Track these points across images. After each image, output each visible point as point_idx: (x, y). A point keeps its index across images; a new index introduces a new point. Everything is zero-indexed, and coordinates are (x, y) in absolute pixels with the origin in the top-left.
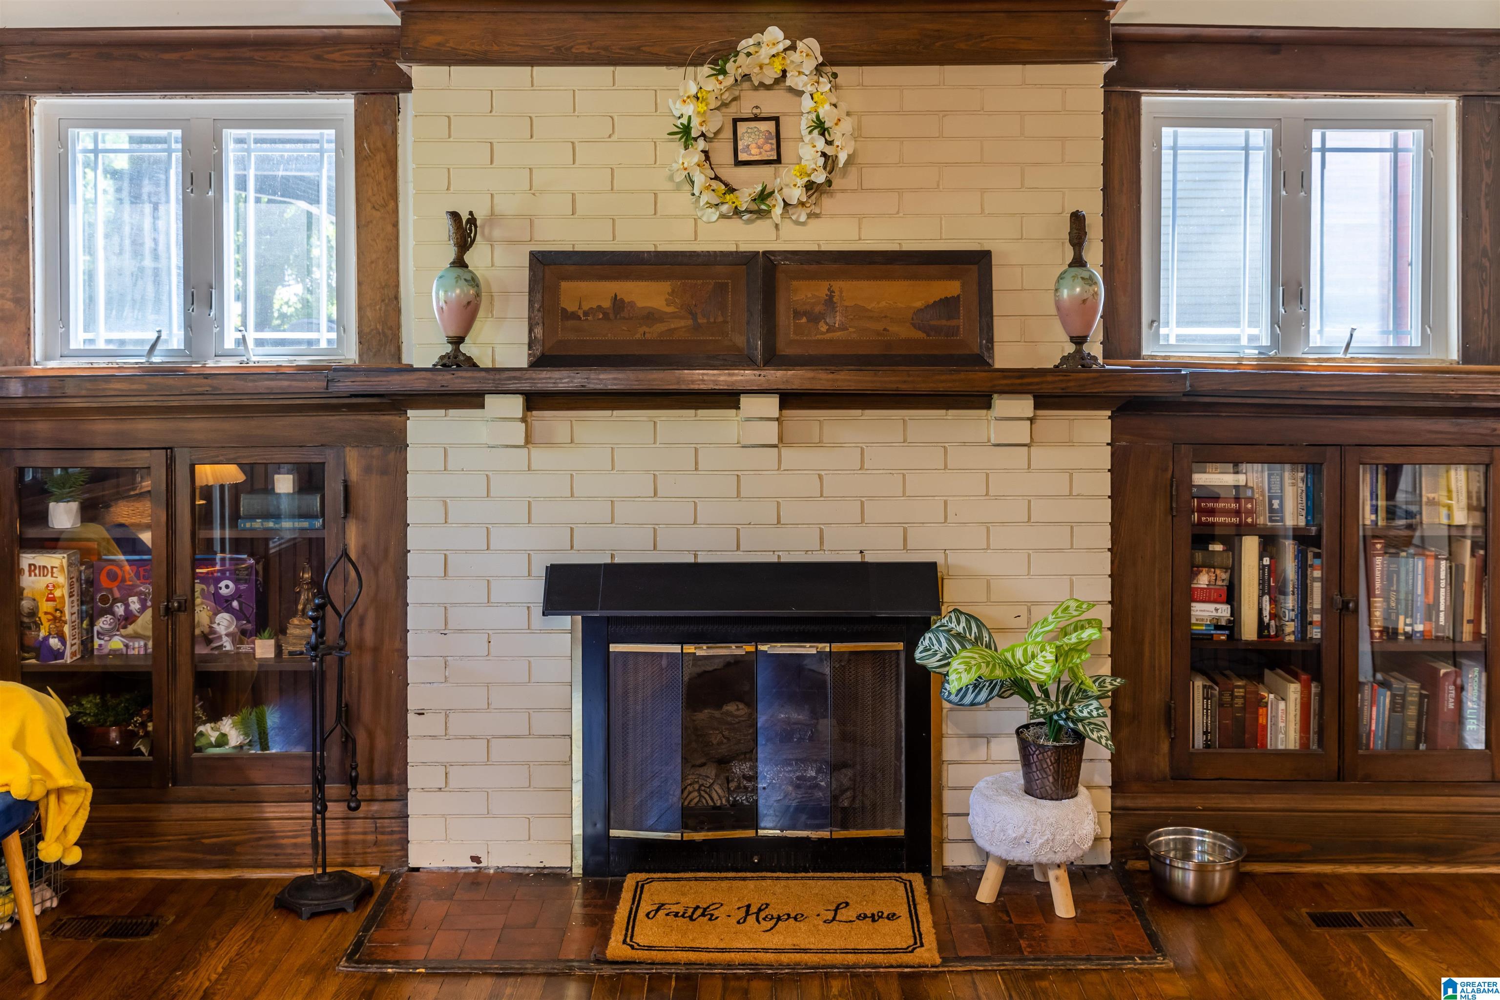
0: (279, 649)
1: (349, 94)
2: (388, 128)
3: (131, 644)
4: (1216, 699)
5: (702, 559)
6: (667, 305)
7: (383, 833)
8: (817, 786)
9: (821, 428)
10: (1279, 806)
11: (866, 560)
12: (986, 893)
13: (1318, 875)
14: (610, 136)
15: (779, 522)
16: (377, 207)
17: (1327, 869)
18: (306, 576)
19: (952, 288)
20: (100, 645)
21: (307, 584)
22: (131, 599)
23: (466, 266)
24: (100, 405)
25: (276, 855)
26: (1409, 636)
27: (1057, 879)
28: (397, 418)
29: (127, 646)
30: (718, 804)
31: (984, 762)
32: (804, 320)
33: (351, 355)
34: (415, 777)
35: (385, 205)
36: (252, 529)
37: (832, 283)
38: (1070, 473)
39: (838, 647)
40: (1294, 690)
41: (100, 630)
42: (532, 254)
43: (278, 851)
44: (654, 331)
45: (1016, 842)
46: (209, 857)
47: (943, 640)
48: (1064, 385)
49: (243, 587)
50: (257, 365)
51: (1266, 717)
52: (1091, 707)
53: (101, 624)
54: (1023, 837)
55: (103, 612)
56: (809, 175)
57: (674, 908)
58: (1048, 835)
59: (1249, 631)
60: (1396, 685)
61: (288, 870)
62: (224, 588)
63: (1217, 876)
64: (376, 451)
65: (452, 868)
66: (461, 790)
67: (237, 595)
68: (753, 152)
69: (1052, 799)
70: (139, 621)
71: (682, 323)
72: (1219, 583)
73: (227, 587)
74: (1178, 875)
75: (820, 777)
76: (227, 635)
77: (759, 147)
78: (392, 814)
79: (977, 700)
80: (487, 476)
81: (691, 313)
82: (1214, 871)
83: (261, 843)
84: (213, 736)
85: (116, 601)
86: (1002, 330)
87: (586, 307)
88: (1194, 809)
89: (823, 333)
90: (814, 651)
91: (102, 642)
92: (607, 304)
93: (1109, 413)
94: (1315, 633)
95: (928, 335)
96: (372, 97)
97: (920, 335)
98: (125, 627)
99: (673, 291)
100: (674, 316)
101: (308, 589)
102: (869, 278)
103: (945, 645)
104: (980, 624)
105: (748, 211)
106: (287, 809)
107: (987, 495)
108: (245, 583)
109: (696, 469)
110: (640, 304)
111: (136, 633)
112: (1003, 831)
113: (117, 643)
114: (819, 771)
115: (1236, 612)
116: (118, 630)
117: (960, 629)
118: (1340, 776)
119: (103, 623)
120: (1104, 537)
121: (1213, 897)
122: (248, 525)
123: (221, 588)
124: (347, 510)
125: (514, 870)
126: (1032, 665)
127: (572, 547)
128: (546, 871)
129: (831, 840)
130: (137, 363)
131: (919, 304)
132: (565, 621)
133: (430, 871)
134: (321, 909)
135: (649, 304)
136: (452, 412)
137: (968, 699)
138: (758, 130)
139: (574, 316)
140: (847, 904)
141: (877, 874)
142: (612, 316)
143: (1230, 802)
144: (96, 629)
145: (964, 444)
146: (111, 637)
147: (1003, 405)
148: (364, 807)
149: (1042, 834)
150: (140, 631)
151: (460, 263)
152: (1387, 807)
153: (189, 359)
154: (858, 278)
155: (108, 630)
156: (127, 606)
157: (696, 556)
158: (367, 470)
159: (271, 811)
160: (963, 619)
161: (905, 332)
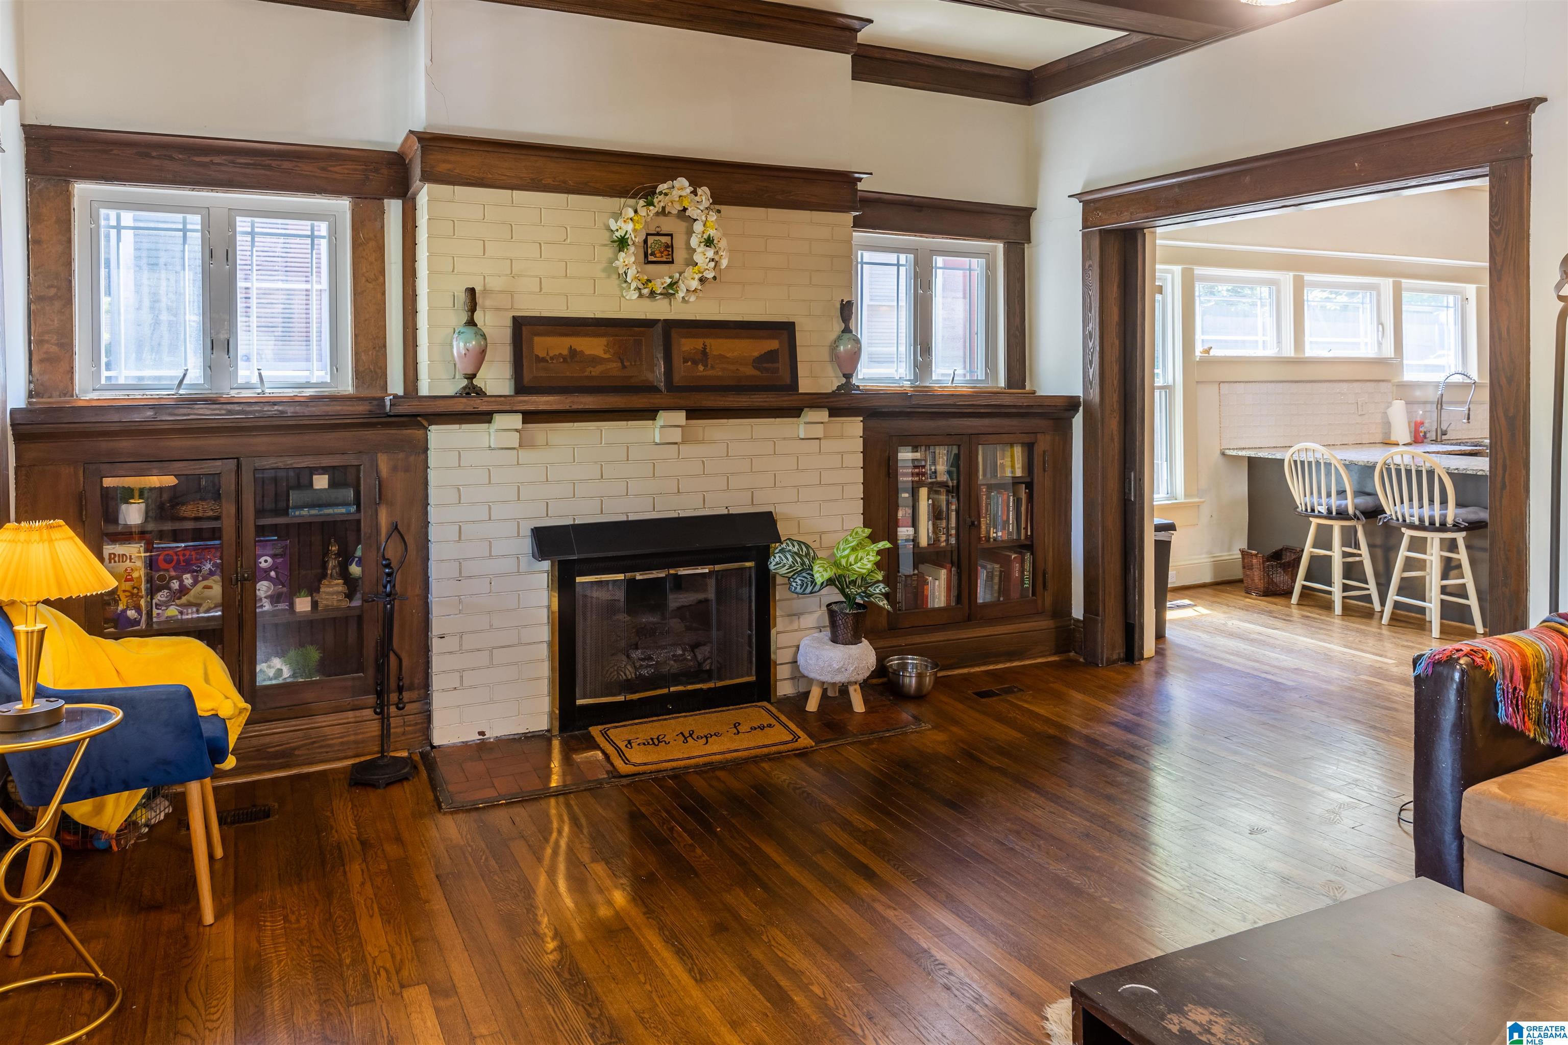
0: (315, 604)
1: (345, 198)
2: (378, 224)
3: (185, 611)
4: (903, 583)
5: (632, 517)
6: (605, 353)
7: (409, 726)
8: (686, 659)
9: (704, 432)
10: (942, 639)
11: (731, 512)
12: (812, 705)
13: (962, 674)
14: (565, 241)
15: (679, 492)
16: (370, 280)
17: (965, 671)
18: (334, 548)
19: (773, 345)
20: (158, 614)
21: (335, 554)
22: (184, 577)
23: (475, 325)
24: (183, 426)
25: (327, 752)
26: (995, 539)
27: (855, 690)
28: (417, 432)
29: (181, 613)
30: (630, 677)
31: (796, 631)
32: (689, 363)
33: (347, 386)
34: (437, 682)
35: (376, 279)
36: (300, 516)
37: (705, 340)
38: (842, 454)
39: (718, 567)
40: (943, 573)
41: (158, 602)
42: (514, 317)
43: (328, 750)
44: (596, 371)
45: (839, 671)
46: (272, 762)
47: (789, 557)
48: (849, 402)
49: (279, 560)
50: (272, 395)
51: (929, 590)
52: (880, 587)
53: (159, 598)
54: (842, 667)
55: (160, 589)
56: (702, 273)
57: (639, 741)
58: (856, 665)
59: (924, 542)
60: (989, 566)
61: (337, 762)
62: (263, 562)
63: (928, 679)
64: (401, 455)
65: (463, 742)
66: (471, 687)
67: (274, 567)
68: (657, 255)
69: (852, 644)
70: (192, 592)
71: (615, 365)
72: (907, 515)
73: (266, 561)
74: (907, 680)
75: (687, 654)
76: (266, 597)
77: (662, 253)
78: (415, 711)
79: (814, 590)
80: (489, 469)
81: (620, 358)
82: (926, 676)
83: (316, 745)
84: (271, 673)
85: (171, 578)
86: (802, 371)
87: (551, 354)
88: (901, 646)
89: (701, 372)
90: (707, 571)
91: (160, 611)
92: (565, 352)
93: (861, 419)
94: (953, 541)
95: (762, 373)
96: (366, 201)
97: (757, 373)
98: (180, 598)
99: (608, 344)
100: (608, 360)
101: (335, 558)
102: (727, 337)
103: (791, 559)
104: (807, 546)
105: (661, 294)
106: (335, 718)
107: (798, 469)
108: (282, 557)
109: (628, 460)
110: (587, 352)
111: (188, 601)
112: (830, 665)
113: (172, 611)
114: (684, 650)
115: (916, 532)
116: (173, 601)
117: (795, 550)
118: (969, 619)
119: (161, 596)
120: (859, 491)
121: (925, 691)
122: (297, 513)
123: (260, 563)
124: (380, 498)
125: (508, 737)
126: (859, 564)
127: (547, 515)
128: (529, 735)
129: (715, 688)
130: (169, 395)
131: (756, 354)
132: (546, 565)
133: (448, 747)
134: (393, 780)
135: (592, 353)
136: (464, 426)
137: (809, 589)
138: (661, 242)
139: (543, 360)
140: (739, 724)
141: (741, 706)
142: (569, 360)
143: (918, 639)
144: (154, 601)
145: (785, 439)
146: (168, 607)
147: (810, 415)
148: (408, 707)
149: (853, 664)
150: (192, 600)
151: (471, 323)
152: (992, 633)
153: (210, 392)
154: (721, 337)
155: (165, 602)
156: (181, 581)
157: (628, 516)
158: (394, 469)
159: (322, 720)
160: (795, 544)
161: (749, 371)
